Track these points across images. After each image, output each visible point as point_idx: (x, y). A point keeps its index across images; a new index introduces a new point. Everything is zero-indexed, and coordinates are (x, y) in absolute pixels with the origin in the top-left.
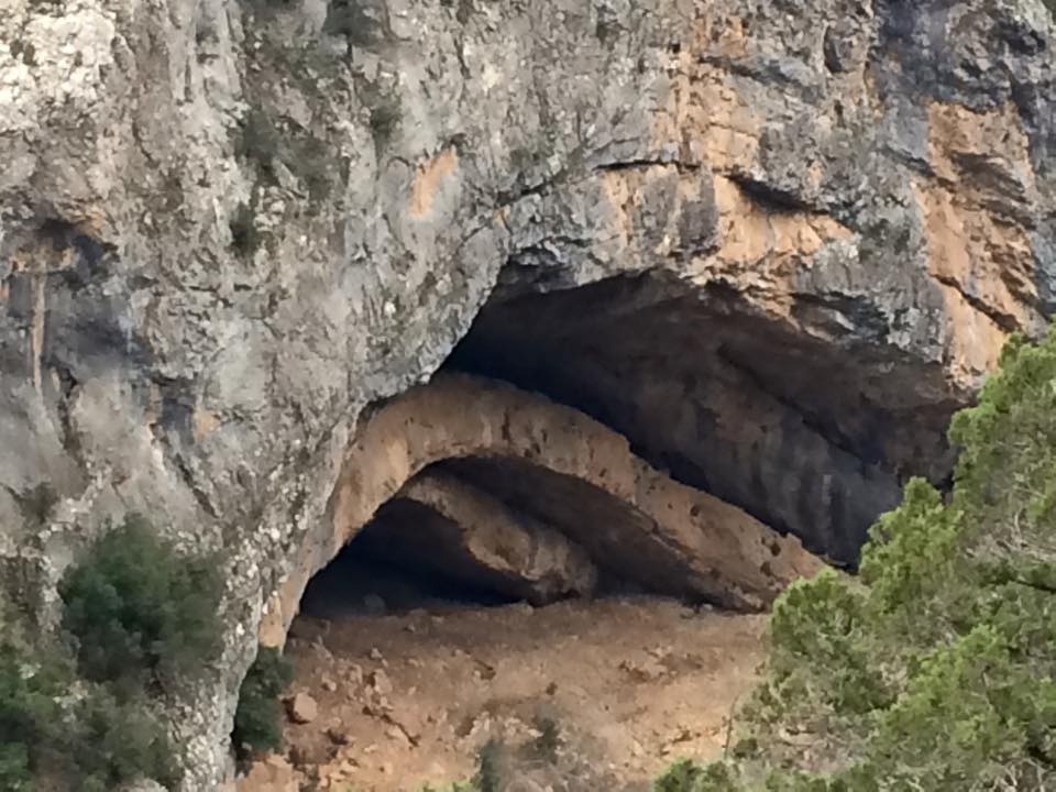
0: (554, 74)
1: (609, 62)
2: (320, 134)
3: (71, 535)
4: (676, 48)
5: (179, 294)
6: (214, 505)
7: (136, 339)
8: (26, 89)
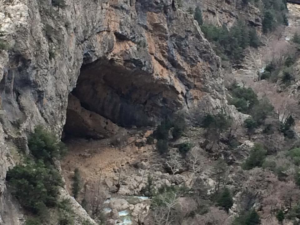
0: (87, 11)
1: (97, 7)
2: (57, 30)
3: (26, 131)
4: (107, 3)
5: (42, 70)
6: (48, 121)
7: (34, 82)
8: (11, 24)
